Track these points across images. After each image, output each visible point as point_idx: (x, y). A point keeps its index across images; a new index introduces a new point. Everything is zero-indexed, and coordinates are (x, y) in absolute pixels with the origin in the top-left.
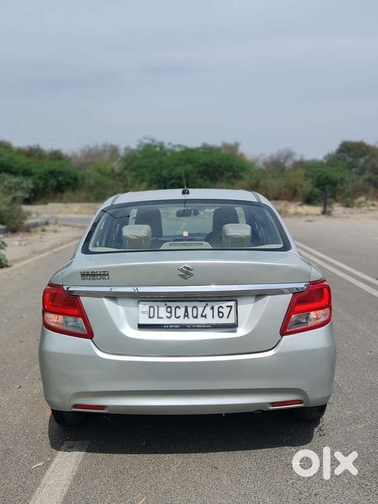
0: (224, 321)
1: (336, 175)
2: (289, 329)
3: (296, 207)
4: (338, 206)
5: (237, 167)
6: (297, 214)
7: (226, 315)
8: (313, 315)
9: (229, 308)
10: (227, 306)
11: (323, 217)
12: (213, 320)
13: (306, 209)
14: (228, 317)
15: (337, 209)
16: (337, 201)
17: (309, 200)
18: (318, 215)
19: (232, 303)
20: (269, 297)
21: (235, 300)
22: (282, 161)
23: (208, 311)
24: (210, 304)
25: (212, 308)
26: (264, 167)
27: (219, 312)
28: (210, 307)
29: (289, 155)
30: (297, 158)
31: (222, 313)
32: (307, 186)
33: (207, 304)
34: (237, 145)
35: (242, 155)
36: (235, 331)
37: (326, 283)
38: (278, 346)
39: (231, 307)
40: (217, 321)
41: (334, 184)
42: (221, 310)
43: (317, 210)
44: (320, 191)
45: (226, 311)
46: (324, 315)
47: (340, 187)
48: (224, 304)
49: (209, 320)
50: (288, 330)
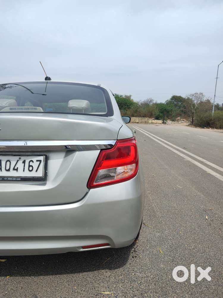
0: (33, 174)
1: (169, 108)
2: (96, 182)
3: (152, 120)
4: (169, 121)
5: (129, 104)
6: (152, 123)
7: (35, 168)
8: (120, 169)
9: (39, 162)
10: (37, 161)
11: (163, 124)
12: (24, 173)
13: (156, 121)
14: (37, 171)
15: (169, 122)
16: (169, 119)
17: (157, 118)
18: (161, 124)
19: (42, 158)
20: (77, 152)
21: (45, 155)
22: (148, 103)
23: (20, 165)
24: (23, 158)
25: (24, 162)
26: (141, 105)
27: (30, 166)
28: (22, 161)
29: (151, 101)
30: (155, 102)
31: (32, 166)
32: (157, 113)
33: (20, 158)
34: (130, 96)
35: (132, 100)
36: (45, 184)
37: (134, 142)
38: (85, 198)
39: (40, 161)
40: (27, 174)
41: (168, 112)
42: (31, 164)
43: (160, 121)
44: (162, 115)
45: (35, 165)
46: (131, 170)
47: (170, 113)
48: (35, 159)
49: (20, 173)
50: (95, 184)
